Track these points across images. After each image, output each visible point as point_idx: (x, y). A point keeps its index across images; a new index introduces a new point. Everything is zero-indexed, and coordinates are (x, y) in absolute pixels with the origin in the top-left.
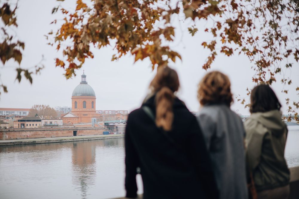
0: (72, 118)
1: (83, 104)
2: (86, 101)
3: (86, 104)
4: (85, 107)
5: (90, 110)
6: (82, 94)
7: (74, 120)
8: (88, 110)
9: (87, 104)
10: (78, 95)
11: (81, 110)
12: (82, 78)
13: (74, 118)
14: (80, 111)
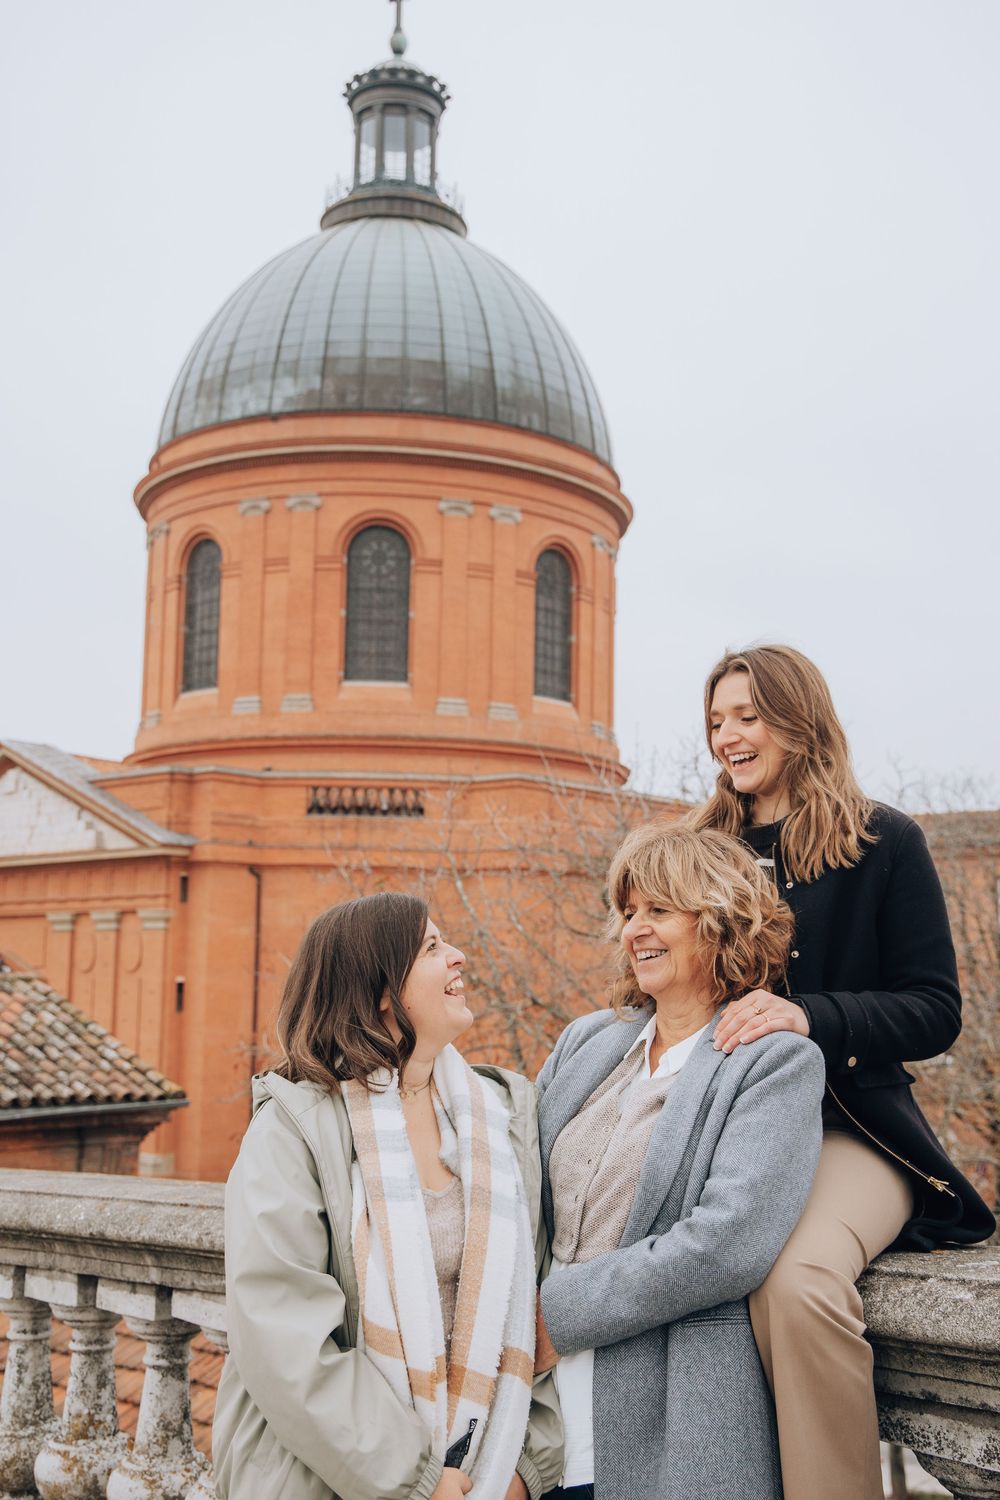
0: (53, 888)
1: (333, 586)
2: (416, 515)
3: (404, 596)
4: (394, 663)
5: (506, 721)
6: (326, 365)
7: (102, 917)
8: (452, 715)
9: (425, 590)
10: (243, 401)
11: (296, 714)
12: (370, 125)
13: (98, 885)
14: (279, 728)
